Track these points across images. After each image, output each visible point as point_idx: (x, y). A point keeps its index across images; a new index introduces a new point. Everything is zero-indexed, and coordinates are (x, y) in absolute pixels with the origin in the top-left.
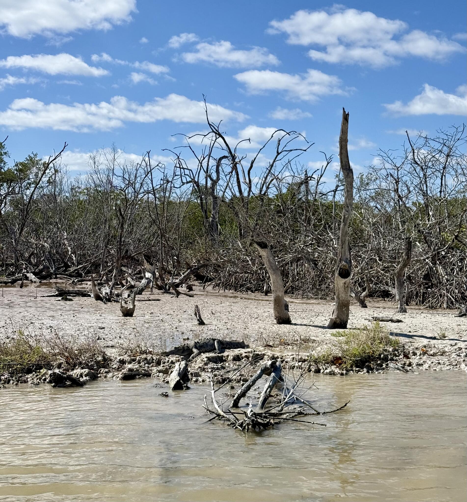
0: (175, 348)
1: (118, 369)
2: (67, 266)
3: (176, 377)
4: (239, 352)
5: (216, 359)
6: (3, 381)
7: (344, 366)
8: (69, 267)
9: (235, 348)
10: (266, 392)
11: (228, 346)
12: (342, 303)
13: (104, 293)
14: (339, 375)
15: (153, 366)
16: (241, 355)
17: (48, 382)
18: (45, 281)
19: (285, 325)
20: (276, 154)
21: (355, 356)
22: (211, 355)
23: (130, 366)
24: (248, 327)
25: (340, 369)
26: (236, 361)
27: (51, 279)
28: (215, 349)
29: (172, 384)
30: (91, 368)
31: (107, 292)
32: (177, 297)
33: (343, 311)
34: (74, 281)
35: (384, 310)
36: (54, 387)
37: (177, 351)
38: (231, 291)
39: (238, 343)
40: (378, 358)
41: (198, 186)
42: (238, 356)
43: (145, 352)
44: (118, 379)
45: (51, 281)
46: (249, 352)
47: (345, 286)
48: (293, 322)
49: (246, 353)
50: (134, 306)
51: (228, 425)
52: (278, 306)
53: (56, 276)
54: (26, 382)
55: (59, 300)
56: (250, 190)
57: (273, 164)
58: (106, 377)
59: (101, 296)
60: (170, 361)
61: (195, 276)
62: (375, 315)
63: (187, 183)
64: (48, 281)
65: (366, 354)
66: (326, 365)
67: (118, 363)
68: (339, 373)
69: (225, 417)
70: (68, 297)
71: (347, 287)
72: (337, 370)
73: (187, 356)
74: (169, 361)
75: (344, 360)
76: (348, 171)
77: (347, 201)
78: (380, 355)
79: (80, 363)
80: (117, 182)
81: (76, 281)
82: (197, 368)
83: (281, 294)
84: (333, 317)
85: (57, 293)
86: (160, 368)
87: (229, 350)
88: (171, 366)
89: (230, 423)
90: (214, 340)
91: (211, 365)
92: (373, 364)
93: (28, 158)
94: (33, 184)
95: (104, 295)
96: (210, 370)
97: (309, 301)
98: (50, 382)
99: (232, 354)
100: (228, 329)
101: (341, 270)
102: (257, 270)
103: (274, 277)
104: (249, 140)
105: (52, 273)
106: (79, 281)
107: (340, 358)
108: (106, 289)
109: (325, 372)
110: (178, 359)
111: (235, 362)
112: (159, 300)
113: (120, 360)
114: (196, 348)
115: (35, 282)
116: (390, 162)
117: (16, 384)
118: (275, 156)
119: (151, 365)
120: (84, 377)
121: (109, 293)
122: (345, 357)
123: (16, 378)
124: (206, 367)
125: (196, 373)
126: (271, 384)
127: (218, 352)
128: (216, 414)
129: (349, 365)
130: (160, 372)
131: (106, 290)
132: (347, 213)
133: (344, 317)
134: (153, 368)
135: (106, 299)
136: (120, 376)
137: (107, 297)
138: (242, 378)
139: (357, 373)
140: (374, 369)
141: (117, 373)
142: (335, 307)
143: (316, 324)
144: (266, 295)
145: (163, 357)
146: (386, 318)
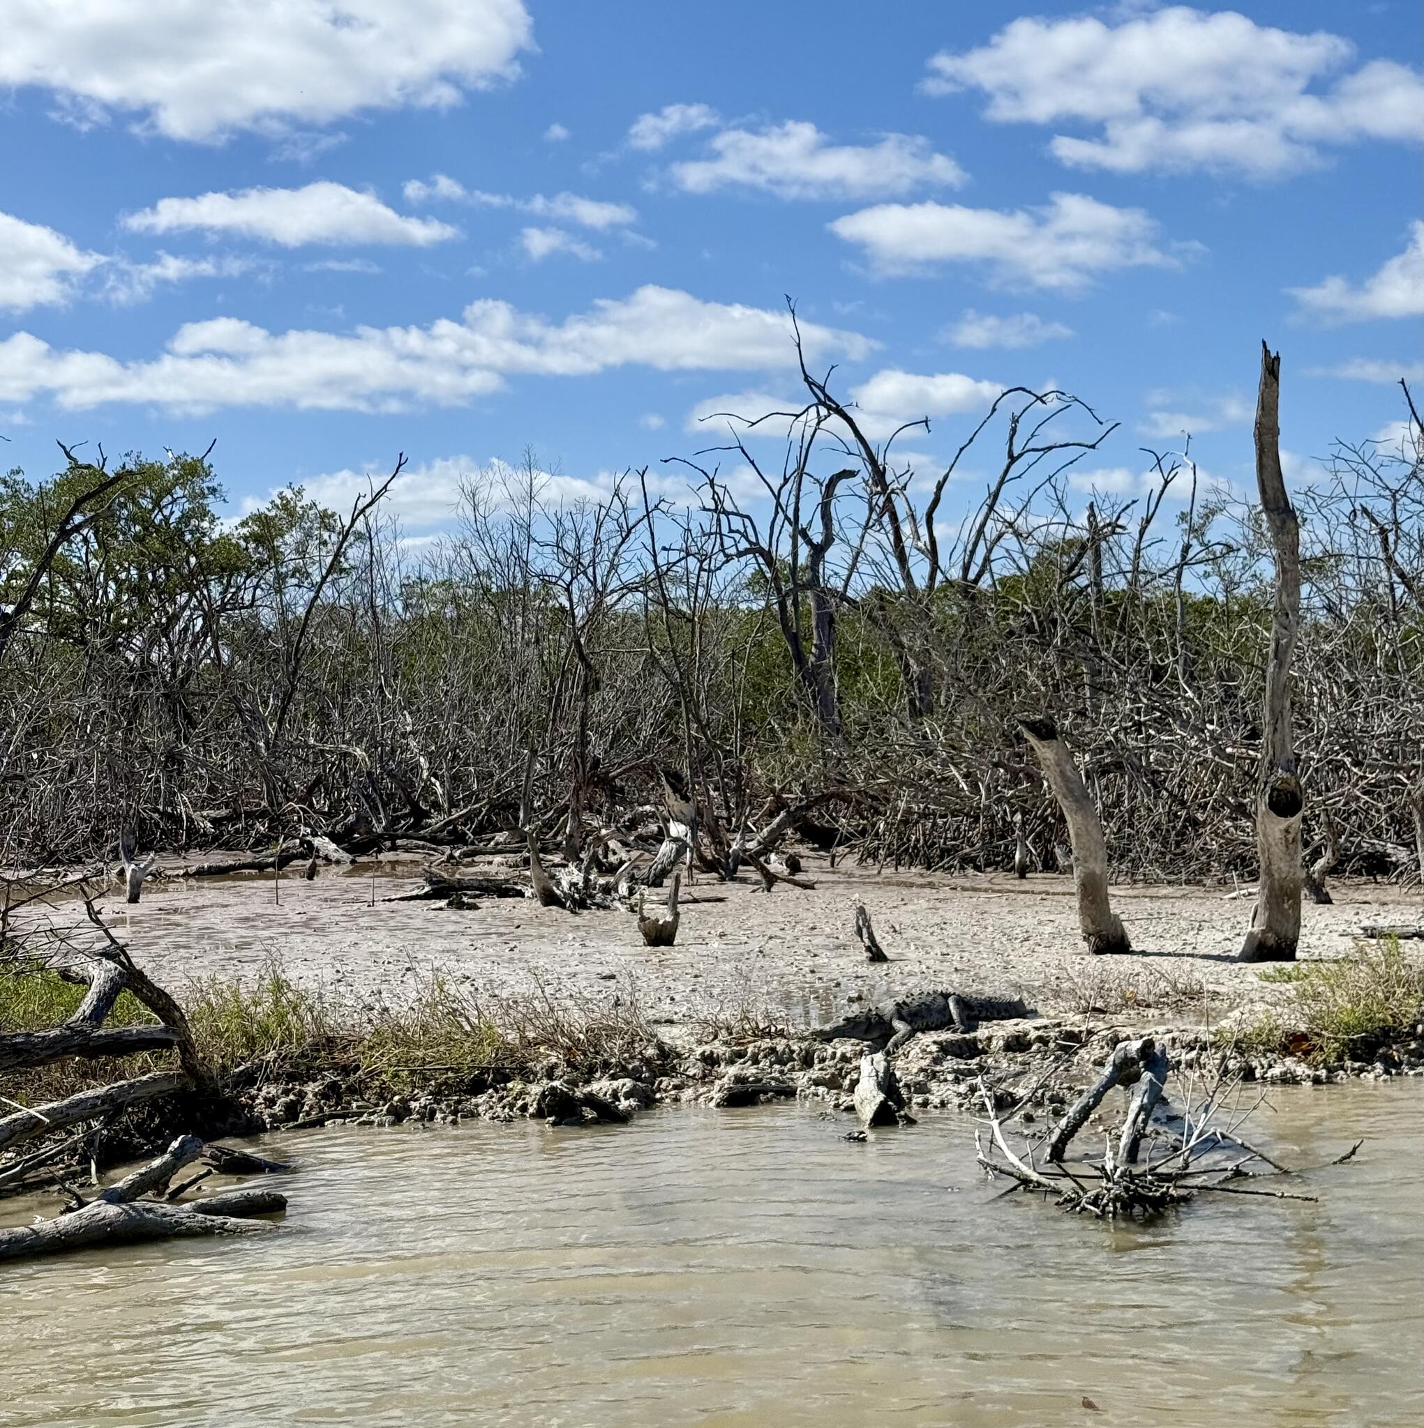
0: (847, 1019)
1: (705, 1079)
2: (420, 815)
3: (875, 1093)
4: (1020, 1028)
5: (960, 1047)
6: (418, 1113)
7: (1320, 1059)
8: (427, 815)
9: (1003, 1018)
10: (1135, 1122)
11: (983, 1014)
12: (1281, 888)
13: (565, 885)
14: (1308, 1084)
15: (792, 1069)
16: (1026, 1034)
17: (532, 1116)
18: (363, 859)
19: (1116, 956)
20: (1007, 461)
21: (1348, 1028)
22: (945, 1036)
23: (733, 1070)
24: (1014, 963)
25: (1309, 1065)
26: (1014, 1051)
27: (380, 851)
28: (951, 1021)
29: (868, 1112)
30: (635, 1075)
31: (574, 881)
32: (769, 891)
33: (1282, 912)
34: (451, 856)
35: (1386, 908)
36: (554, 1124)
37: (851, 1028)
38: (913, 870)
39: (1009, 1003)
40: (1408, 1034)
41: (770, 562)
42: (1017, 1037)
43: (766, 1034)
44: (712, 1104)
45: (381, 857)
46: (1046, 1027)
47: (1287, 840)
48: (1135, 946)
49: (1037, 1029)
50: (677, 915)
51: (1057, 1204)
52: (1092, 902)
53: (393, 844)
54: (474, 1115)
55: (441, 909)
56: (935, 567)
57: (999, 489)
58: (677, 1100)
59: (558, 892)
60: (838, 1055)
61: (796, 830)
62: (1366, 923)
63: (740, 554)
64: (373, 859)
65: (1376, 1025)
66: (1268, 1054)
67: (699, 1064)
68: (1309, 1076)
69: (1044, 1186)
70: (465, 899)
71: (1294, 840)
72: (1301, 1070)
73: (880, 1041)
74: (834, 1054)
75: (1316, 1040)
76: (1284, 515)
77: (1284, 599)
78: (1414, 1027)
79: (606, 1065)
80: (544, 561)
81: (457, 854)
82: (915, 1070)
83: (1098, 867)
84: (1256, 929)
85: (427, 889)
86: (815, 1073)
87: (990, 1024)
88: (842, 1069)
89: (1061, 1200)
90: (946, 996)
91: (950, 1063)
92: (1397, 1051)
93: (278, 502)
94: (293, 576)
95: (566, 890)
96: (950, 1077)
97: (1152, 891)
98: (540, 1114)
99: (1001, 1033)
100: (956, 970)
101: (1275, 793)
102: (990, 807)
103: (1079, 818)
104: (926, 422)
105: (381, 836)
106: (466, 855)
107: (1304, 1037)
108: (570, 873)
109: (1269, 1075)
110: (858, 1048)
111: (1010, 1055)
112: (721, 900)
113: (703, 1054)
114: (901, 1018)
115: (338, 862)
116: (1370, 475)
117: (454, 1122)
118: (1004, 467)
119: (789, 1066)
120: (622, 1099)
121: (581, 885)
122: (1318, 1034)
123: (448, 1106)
124: (938, 1068)
125: (918, 1083)
126: (1145, 1100)
127: (962, 1028)
128: (1018, 1178)
129: (1334, 1055)
130: (817, 1083)
131: (570, 876)
132: (1284, 631)
133: (1286, 929)
134: (795, 1075)
135: (574, 901)
136: (717, 1096)
137: (576, 896)
138: (1048, 1094)
139: (1358, 1076)
140: (1401, 1063)
141: (705, 1089)
142: (1258, 901)
143: (1202, 950)
144: (1022, 876)
145: (817, 1045)
146: (1405, 929)
